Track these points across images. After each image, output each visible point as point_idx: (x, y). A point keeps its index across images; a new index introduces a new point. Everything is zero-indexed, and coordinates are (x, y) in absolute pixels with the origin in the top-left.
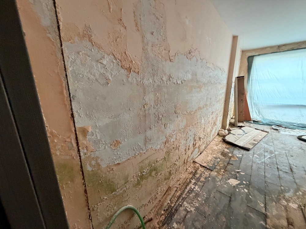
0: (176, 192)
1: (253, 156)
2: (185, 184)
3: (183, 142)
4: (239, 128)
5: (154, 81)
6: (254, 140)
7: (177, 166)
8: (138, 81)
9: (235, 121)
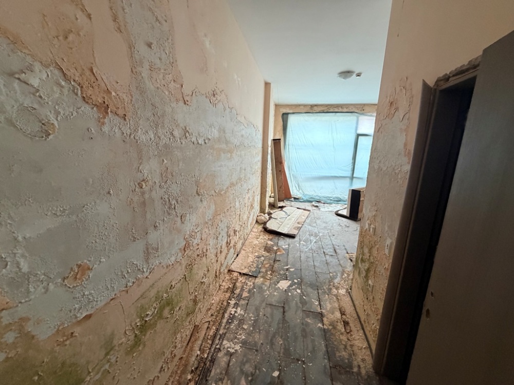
0: (208, 330)
1: (300, 244)
2: (221, 312)
3: (212, 242)
4: (280, 209)
5: (158, 137)
6: (298, 223)
7: (205, 286)
8: (125, 134)
9: (275, 200)
